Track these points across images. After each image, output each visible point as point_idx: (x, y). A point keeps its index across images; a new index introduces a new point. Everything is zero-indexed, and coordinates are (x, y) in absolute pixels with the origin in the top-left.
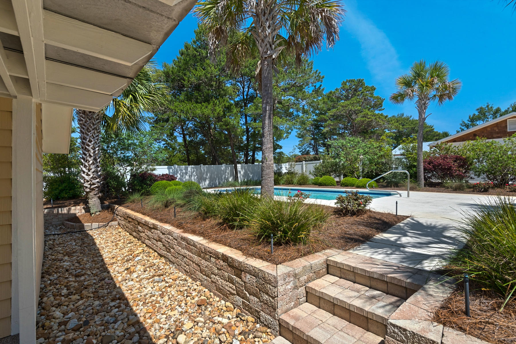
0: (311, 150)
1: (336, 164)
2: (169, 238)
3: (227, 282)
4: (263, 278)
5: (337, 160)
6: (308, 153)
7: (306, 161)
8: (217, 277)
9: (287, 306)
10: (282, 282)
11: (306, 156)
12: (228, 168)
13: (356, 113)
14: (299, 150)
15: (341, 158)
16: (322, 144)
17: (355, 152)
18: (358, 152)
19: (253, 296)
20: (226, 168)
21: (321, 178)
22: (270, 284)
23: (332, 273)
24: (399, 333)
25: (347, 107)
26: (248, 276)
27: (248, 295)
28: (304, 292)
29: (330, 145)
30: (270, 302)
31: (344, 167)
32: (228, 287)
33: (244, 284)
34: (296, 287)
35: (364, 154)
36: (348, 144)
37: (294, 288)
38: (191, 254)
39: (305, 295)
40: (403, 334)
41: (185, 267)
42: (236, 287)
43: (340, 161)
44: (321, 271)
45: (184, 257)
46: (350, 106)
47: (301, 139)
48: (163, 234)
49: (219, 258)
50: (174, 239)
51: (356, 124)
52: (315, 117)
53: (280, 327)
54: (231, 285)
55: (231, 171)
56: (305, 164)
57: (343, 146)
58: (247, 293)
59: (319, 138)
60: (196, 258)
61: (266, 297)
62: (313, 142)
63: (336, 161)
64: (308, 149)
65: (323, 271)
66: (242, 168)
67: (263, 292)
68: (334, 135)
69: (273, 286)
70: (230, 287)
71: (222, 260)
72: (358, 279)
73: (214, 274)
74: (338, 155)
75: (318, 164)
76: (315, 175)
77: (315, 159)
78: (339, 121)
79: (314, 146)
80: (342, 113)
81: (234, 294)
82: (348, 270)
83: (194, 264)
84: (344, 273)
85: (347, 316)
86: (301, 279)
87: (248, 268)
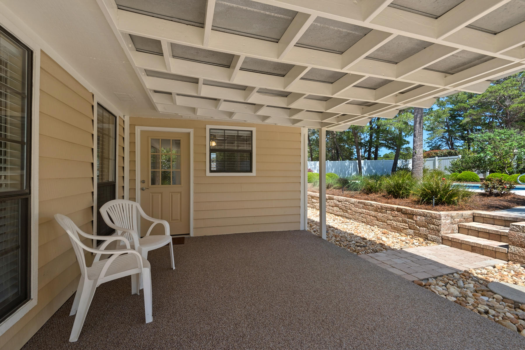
0: (444, 144)
1: (480, 159)
2: (346, 204)
3: (401, 222)
4: (430, 216)
5: (482, 155)
6: (438, 148)
7: (438, 157)
8: (392, 221)
9: (447, 231)
10: (444, 218)
11: (438, 152)
12: (352, 164)
13: (511, 98)
14: (427, 145)
15: (487, 152)
16: (460, 136)
17: (506, 146)
18: (510, 145)
19: (422, 227)
20: (350, 163)
21: (460, 174)
22: (435, 219)
23: (477, 221)
24: (516, 228)
25: (497, 92)
26: (419, 217)
27: (418, 227)
28: (457, 227)
29: (472, 140)
30: (436, 228)
31: (491, 162)
32: (402, 225)
33: (415, 222)
34: (452, 223)
35: (519, 148)
36: (498, 138)
37: (451, 223)
38: (368, 211)
39: (458, 229)
40: (518, 228)
41: (362, 219)
42: (408, 224)
43: (486, 156)
44: (469, 219)
45: (361, 213)
46: (502, 91)
47: (430, 132)
48: (339, 201)
49: (394, 210)
50: (351, 203)
51: (510, 112)
52: (451, 106)
53: (442, 240)
54: (404, 224)
55: (355, 166)
56: (438, 160)
57: (490, 139)
58: (417, 227)
59: (456, 130)
60: (373, 213)
61: (432, 226)
62: (446, 135)
63: (480, 156)
64: (440, 143)
65: (470, 219)
66: (365, 164)
67: (431, 224)
68: (476, 126)
69: (438, 220)
70: (404, 225)
71: (397, 211)
72: (496, 222)
73: (389, 220)
74: (483, 150)
75: (456, 160)
76: (452, 171)
77: (450, 154)
78: (485, 110)
79: (448, 140)
80: (490, 100)
81: (407, 229)
82: (489, 218)
83: (371, 217)
84: (486, 220)
85: (488, 236)
86: (455, 220)
87: (419, 213)
